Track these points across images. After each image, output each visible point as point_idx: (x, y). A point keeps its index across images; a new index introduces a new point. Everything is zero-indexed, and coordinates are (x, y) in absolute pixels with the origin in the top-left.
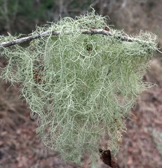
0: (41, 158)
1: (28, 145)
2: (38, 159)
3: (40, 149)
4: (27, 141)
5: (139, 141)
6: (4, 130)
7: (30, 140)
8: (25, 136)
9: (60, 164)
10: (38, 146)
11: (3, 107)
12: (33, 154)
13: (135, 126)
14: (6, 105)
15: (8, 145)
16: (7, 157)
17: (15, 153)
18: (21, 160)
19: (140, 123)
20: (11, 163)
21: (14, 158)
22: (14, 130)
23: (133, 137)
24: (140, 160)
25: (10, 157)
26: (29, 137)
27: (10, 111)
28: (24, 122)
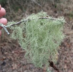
0: (24, 65)
1: (17, 58)
2: (22, 65)
3: (23, 61)
4: (17, 57)
5: (70, 57)
6: (6, 52)
7: (18, 56)
8: (16, 54)
9: (33, 68)
10: (22, 59)
11: (6, 40)
12: (20, 63)
13: (68, 50)
14: (7, 39)
15: (8, 59)
16: (7, 64)
17: (11, 63)
18: (14, 66)
19: (70, 48)
20: (10, 67)
21: (11, 65)
22: (11, 51)
23: (67, 55)
24: (70, 66)
25: (9, 64)
26: (18, 55)
27: (9, 42)
28: (16, 47)
